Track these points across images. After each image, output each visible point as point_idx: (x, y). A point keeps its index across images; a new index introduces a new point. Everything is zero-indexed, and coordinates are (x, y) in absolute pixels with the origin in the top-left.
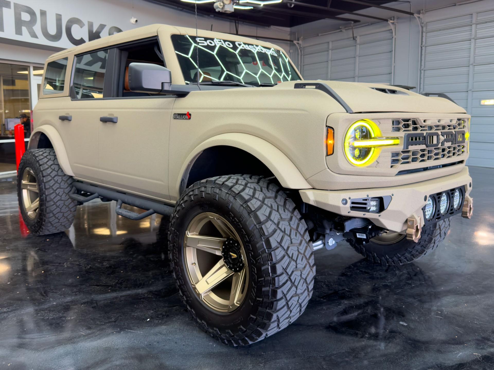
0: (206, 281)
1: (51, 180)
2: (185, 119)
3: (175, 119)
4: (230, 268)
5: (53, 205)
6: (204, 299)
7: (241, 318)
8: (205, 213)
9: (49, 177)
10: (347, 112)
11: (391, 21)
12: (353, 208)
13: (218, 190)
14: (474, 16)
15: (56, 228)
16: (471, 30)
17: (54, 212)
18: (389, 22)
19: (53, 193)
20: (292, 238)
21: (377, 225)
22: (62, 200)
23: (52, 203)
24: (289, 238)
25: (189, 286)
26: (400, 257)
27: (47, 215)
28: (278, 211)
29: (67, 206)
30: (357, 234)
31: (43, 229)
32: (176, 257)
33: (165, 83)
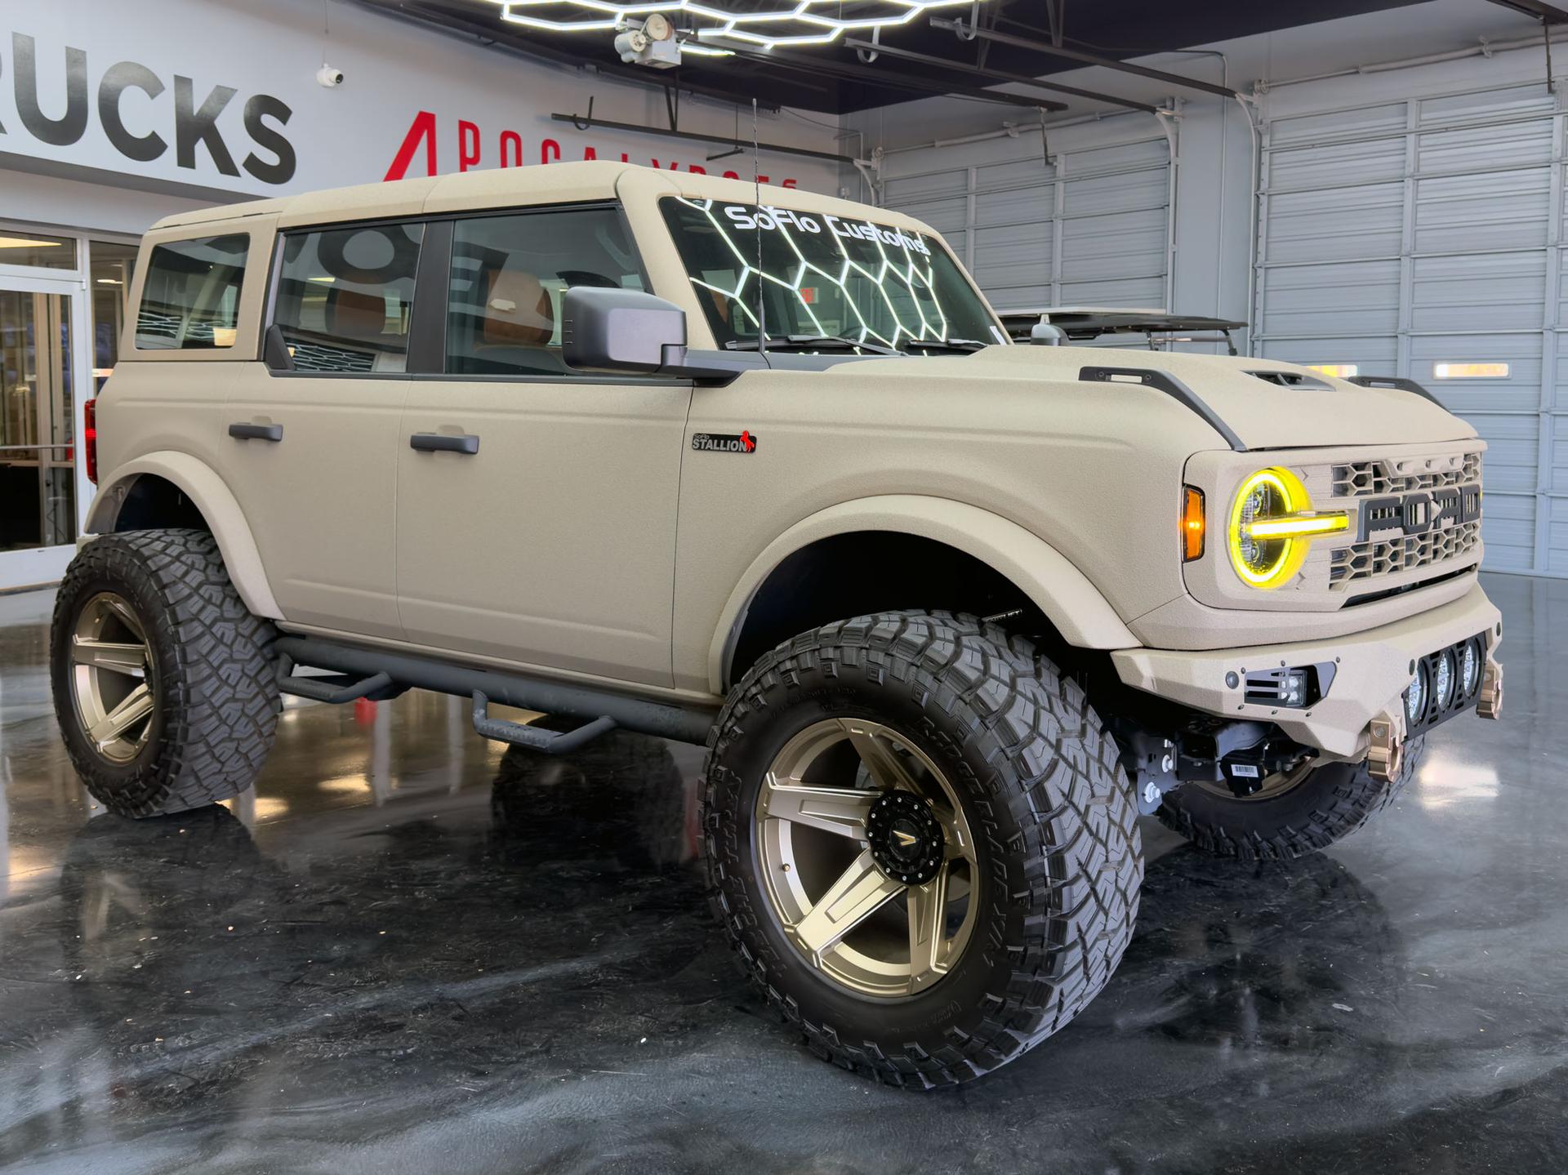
0: (827, 914)
1: (202, 635)
2: (737, 451)
3: (699, 448)
4: (895, 876)
5: (210, 715)
6: (824, 963)
7: (954, 1005)
8: (835, 720)
9: (195, 624)
10: (1233, 449)
12: (1251, 697)
13: (882, 655)
15: (210, 790)
16: (1403, 152)
17: (210, 739)
19: (209, 677)
20: (1093, 782)
21: (1295, 740)
22: (237, 700)
23: (206, 710)
24: (1086, 783)
25: (776, 930)
26: (1294, 836)
27: (189, 751)
28: (1051, 711)
29: (253, 719)
30: (1233, 766)
31: (167, 794)
32: (732, 850)
33: (670, 347)
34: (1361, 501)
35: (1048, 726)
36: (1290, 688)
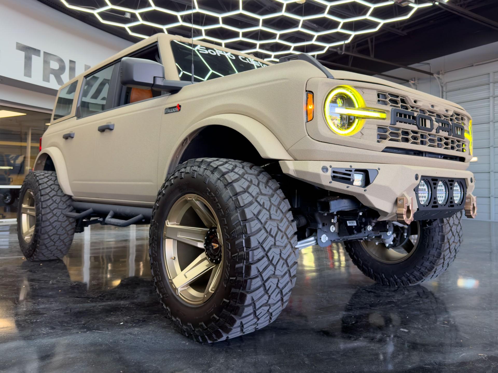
0: (185, 275)
1: (49, 199)
2: (175, 111)
3: (166, 113)
4: (211, 261)
5: (49, 225)
6: (180, 293)
7: (214, 305)
8: (184, 196)
9: (47, 196)
10: (328, 77)
11: (412, 82)
13: (197, 167)
14: (491, 75)
15: (52, 252)
16: (489, 89)
17: (49, 233)
18: (409, 82)
19: (50, 213)
20: (272, 213)
22: (59, 221)
23: (48, 223)
24: (268, 213)
25: (167, 282)
26: (409, 276)
27: (42, 237)
28: (258, 186)
30: (348, 222)
31: (37, 252)
32: (155, 251)
33: (157, 78)
34: (392, 108)
35: (254, 190)
36: (358, 179)
